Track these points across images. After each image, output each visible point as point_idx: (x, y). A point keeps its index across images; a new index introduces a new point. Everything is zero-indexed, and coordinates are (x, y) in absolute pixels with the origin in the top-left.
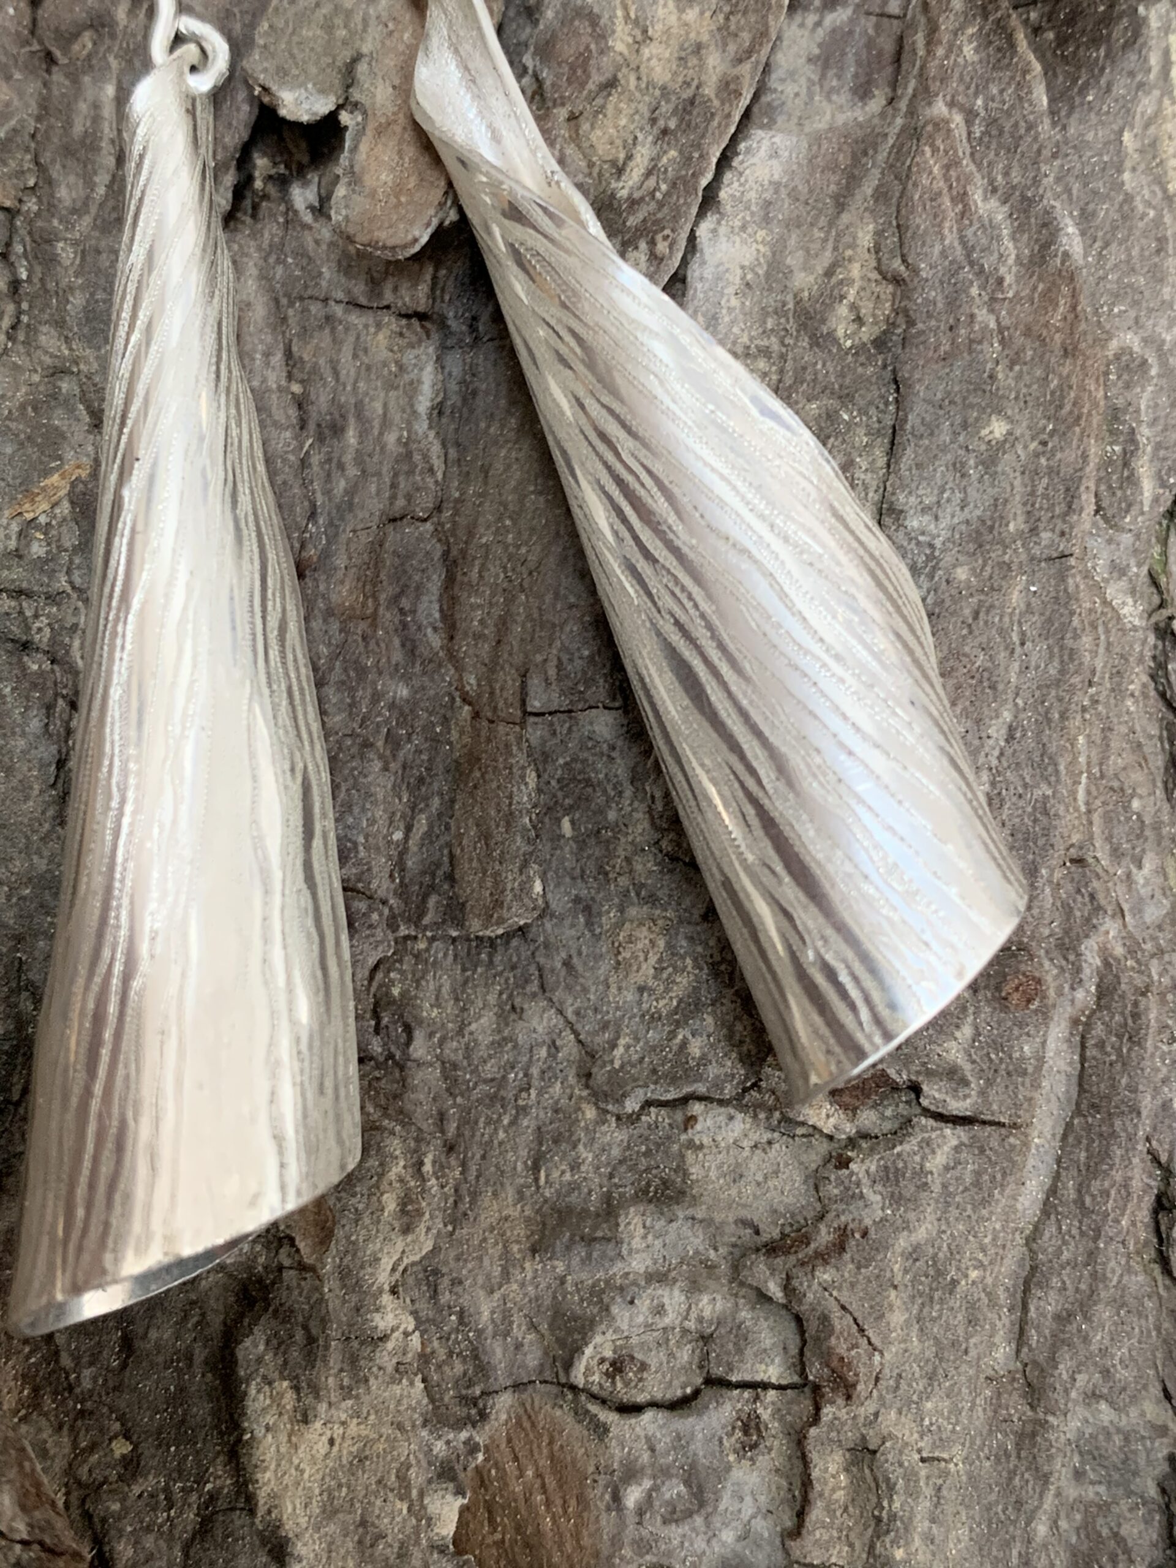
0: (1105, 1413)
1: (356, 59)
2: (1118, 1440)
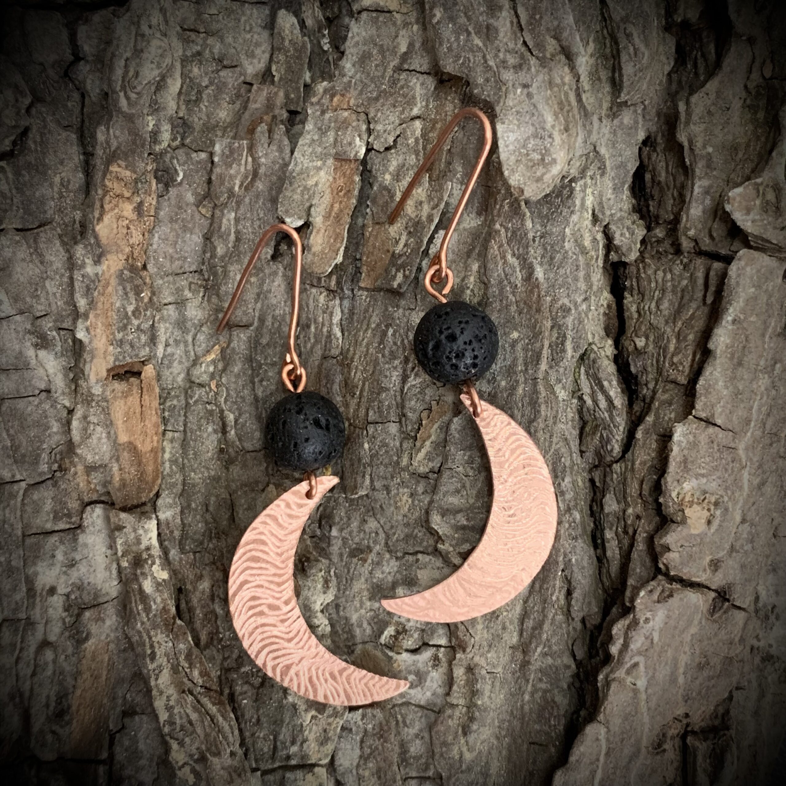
0: (550, 660)
1: (311, 206)
2: (554, 669)
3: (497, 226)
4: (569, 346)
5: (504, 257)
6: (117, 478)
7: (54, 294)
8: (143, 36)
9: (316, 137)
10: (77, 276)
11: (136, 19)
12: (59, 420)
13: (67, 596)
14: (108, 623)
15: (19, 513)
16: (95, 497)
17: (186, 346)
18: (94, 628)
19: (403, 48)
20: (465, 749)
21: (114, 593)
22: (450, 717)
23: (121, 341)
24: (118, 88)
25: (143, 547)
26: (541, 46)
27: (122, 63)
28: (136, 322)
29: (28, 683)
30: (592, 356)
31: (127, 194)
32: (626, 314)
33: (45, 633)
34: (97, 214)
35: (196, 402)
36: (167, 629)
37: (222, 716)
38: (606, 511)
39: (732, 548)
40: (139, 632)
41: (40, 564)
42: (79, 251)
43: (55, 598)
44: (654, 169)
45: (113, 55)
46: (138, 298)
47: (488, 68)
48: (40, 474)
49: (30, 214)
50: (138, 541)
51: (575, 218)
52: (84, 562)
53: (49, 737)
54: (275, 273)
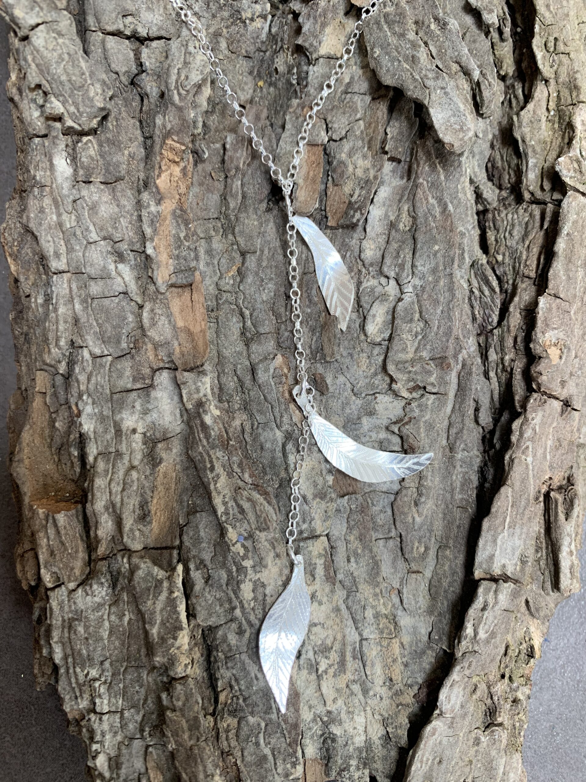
3: (421, 180)
4: (466, 256)
5: (427, 199)
6: (177, 350)
7: (127, 227)
8: (190, 53)
9: (294, 132)
10: (144, 213)
11: (185, 43)
12: (132, 313)
13: (144, 434)
14: (174, 451)
15: (107, 378)
16: (161, 365)
17: (214, 267)
18: (164, 455)
19: (347, 80)
20: (416, 515)
21: (178, 430)
22: (406, 495)
23: (178, 256)
24: (173, 88)
25: (201, 394)
26: (448, 67)
27: (176, 71)
28: (187, 244)
29: (119, 497)
30: (480, 262)
31: (177, 160)
32: (489, 242)
33: (130, 461)
34: (157, 173)
35: (223, 304)
36: (223, 448)
37: (268, 502)
38: (490, 360)
39: (571, 374)
40: (201, 453)
41: (124, 412)
42: (145, 196)
43: (137, 435)
44: (494, 160)
45: (169, 66)
46: (187, 229)
47: (415, 80)
48: (122, 350)
49: (110, 173)
50: (198, 390)
51: (462, 179)
52: (155, 411)
53: (137, 533)
54: (268, 220)
